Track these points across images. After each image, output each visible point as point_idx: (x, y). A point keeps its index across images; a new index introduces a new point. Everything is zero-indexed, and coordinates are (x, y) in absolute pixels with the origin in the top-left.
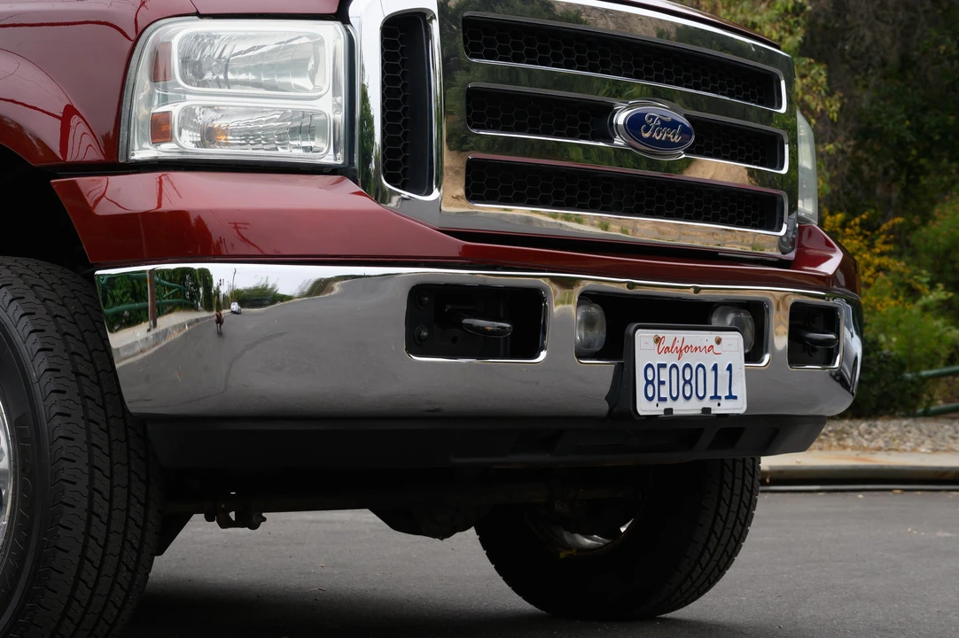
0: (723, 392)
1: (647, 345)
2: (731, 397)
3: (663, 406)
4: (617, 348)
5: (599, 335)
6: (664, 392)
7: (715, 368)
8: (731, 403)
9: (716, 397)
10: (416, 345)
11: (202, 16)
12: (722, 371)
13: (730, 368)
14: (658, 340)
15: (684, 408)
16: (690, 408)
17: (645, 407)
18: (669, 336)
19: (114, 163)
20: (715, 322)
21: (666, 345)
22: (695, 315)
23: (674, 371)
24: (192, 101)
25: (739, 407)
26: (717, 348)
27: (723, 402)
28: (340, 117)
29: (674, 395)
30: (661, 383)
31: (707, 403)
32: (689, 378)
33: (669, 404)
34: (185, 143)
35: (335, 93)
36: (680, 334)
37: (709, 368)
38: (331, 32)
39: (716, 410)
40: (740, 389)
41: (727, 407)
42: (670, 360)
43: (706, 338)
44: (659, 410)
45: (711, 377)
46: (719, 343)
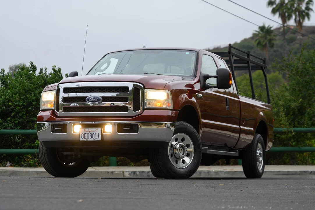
1: (82, 131)
6: (85, 137)
7: (96, 134)
9: (96, 138)
12: (97, 134)
13: (98, 134)
14: (84, 130)
16: (92, 139)
17: (81, 139)
18: (87, 129)
21: (86, 131)
23: (88, 135)
27: (97, 139)
29: (88, 138)
31: (94, 139)
32: (91, 136)
33: (87, 139)
36: (89, 129)
38: (55, 92)
40: (100, 137)
41: (98, 139)
42: (87, 133)
43: (95, 129)
44: (85, 140)
45: (95, 135)
46: (97, 130)
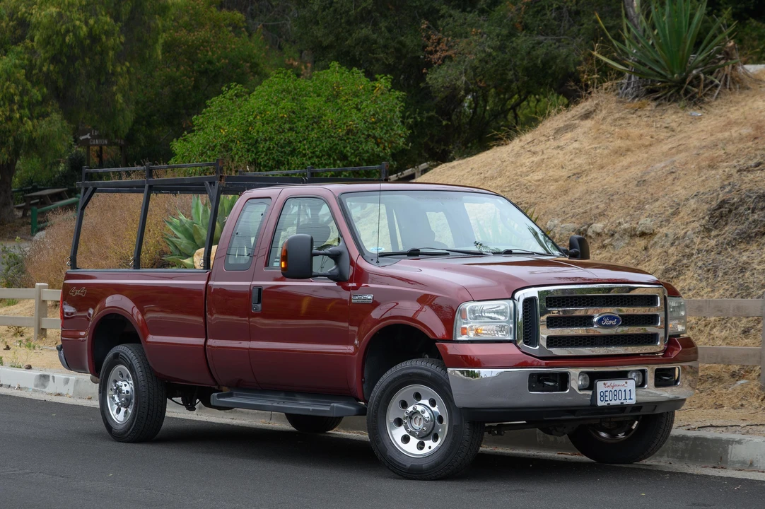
0: (628, 397)
1: (600, 386)
2: (630, 399)
3: (607, 402)
4: (592, 387)
5: (586, 383)
6: (607, 398)
7: (625, 391)
9: (625, 399)
10: (532, 389)
11: (478, 301)
12: (628, 392)
13: (630, 390)
14: (605, 384)
15: (613, 403)
16: (618, 402)
17: (600, 403)
18: (609, 383)
19: (452, 340)
20: (629, 376)
21: (608, 385)
23: (611, 392)
24: (472, 324)
25: (633, 402)
26: (626, 385)
28: (512, 326)
29: (611, 399)
30: (606, 396)
31: (622, 401)
32: (616, 394)
33: (609, 402)
34: (471, 335)
35: (511, 319)
36: (613, 382)
38: (509, 303)
39: (625, 403)
40: (633, 396)
41: (629, 402)
42: (609, 389)
43: (622, 382)
44: (605, 404)
45: (623, 393)
46: (626, 383)
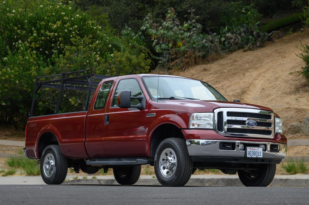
0: (259, 155)
1: (248, 149)
2: (260, 155)
3: (251, 156)
4: (245, 149)
5: (243, 148)
6: (251, 155)
8: (260, 156)
9: (258, 155)
10: (220, 148)
11: (199, 112)
13: (260, 152)
14: (250, 148)
16: (255, 156)
17: (248, 156)
18: (252, 148)
19: (188, 128)
20: (260, 146)
22: (257, 146)
24: (197, 122)
26: (259, 150)
27: (259, 156)
28: (213, 123)
30: (250, 153)
32: (254, 153)
33: (252, 156)
34: (196, 126)
35: (212, 121)
37: (257, 152)
38: (212, 114)
39: (258, 157)
40: (262, 154)
42: (252, 151)
43: (257, 148)
44: (250, 157)
